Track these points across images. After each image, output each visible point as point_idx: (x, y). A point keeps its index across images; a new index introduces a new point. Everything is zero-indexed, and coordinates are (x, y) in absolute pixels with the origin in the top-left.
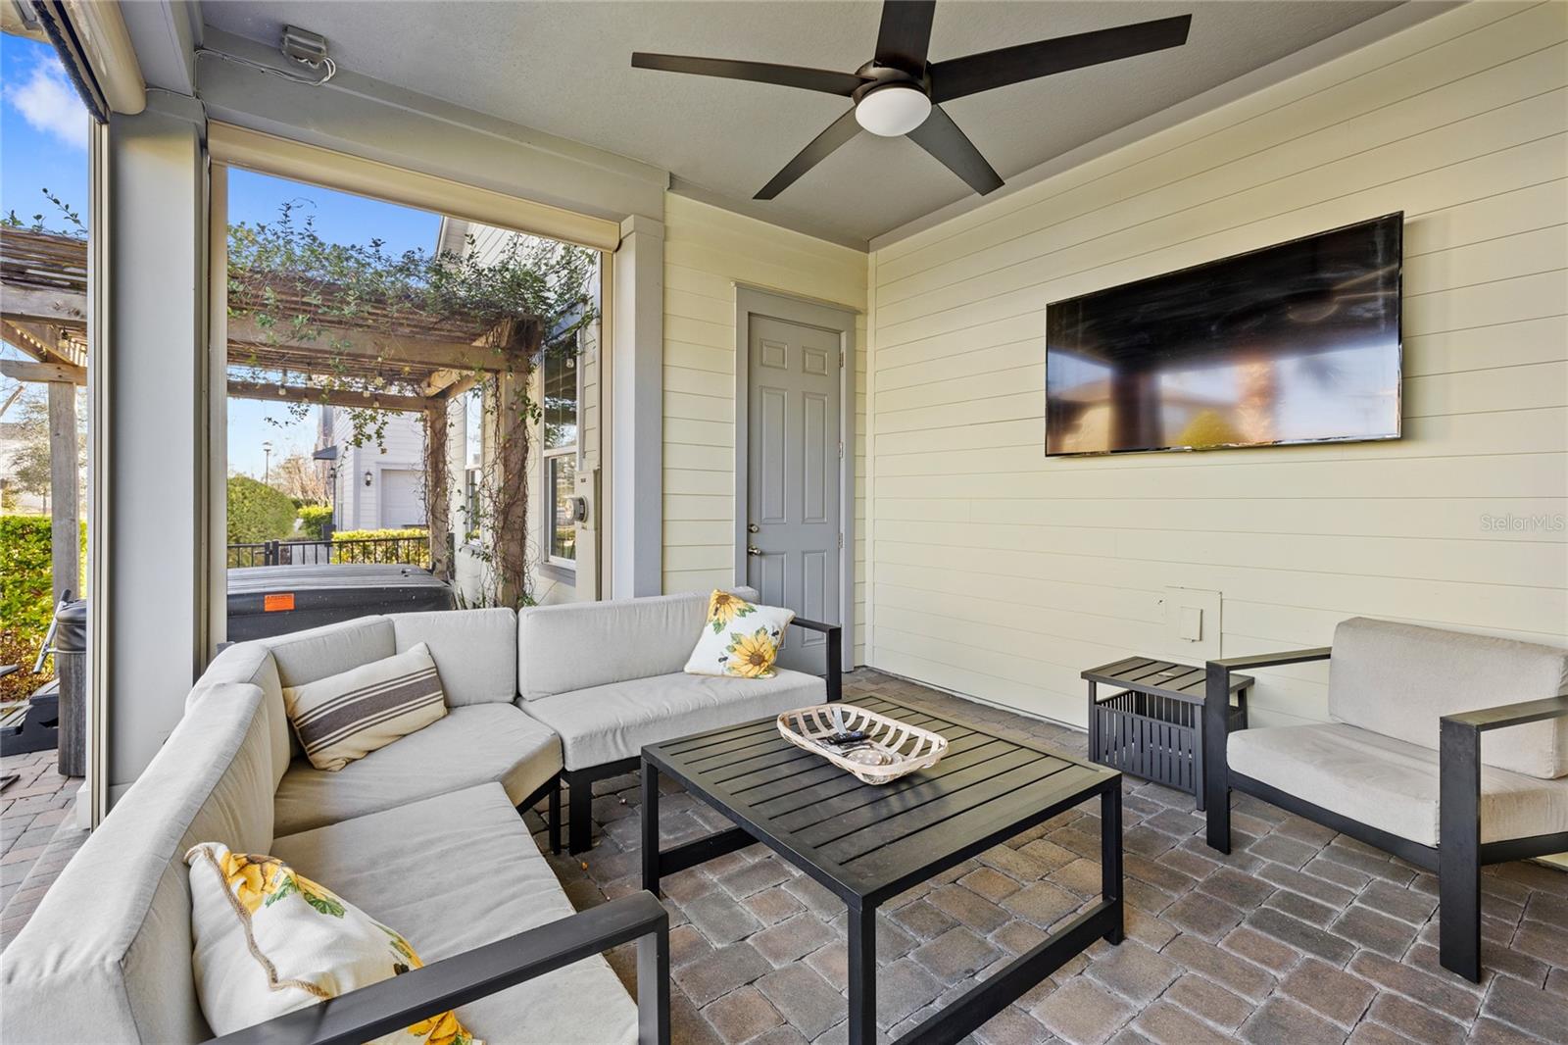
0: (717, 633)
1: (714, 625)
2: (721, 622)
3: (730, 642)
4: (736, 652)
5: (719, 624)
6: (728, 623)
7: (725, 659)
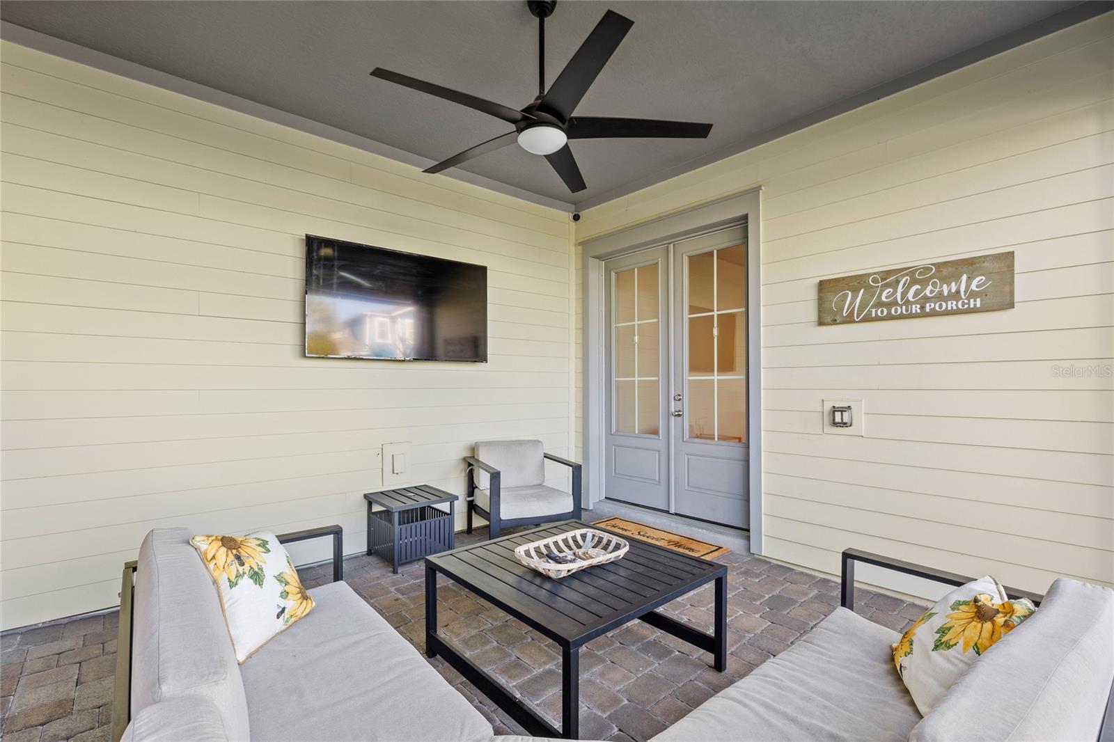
0: (261, 585)
1: (251, 577)
2: (256, 569)
3: (280, 588)
4: (290, 596)
5: (256, 573)
6: (264, 566)
7: (283, 611)
